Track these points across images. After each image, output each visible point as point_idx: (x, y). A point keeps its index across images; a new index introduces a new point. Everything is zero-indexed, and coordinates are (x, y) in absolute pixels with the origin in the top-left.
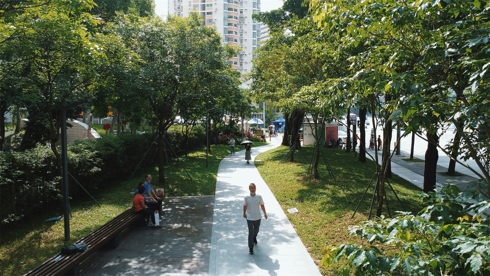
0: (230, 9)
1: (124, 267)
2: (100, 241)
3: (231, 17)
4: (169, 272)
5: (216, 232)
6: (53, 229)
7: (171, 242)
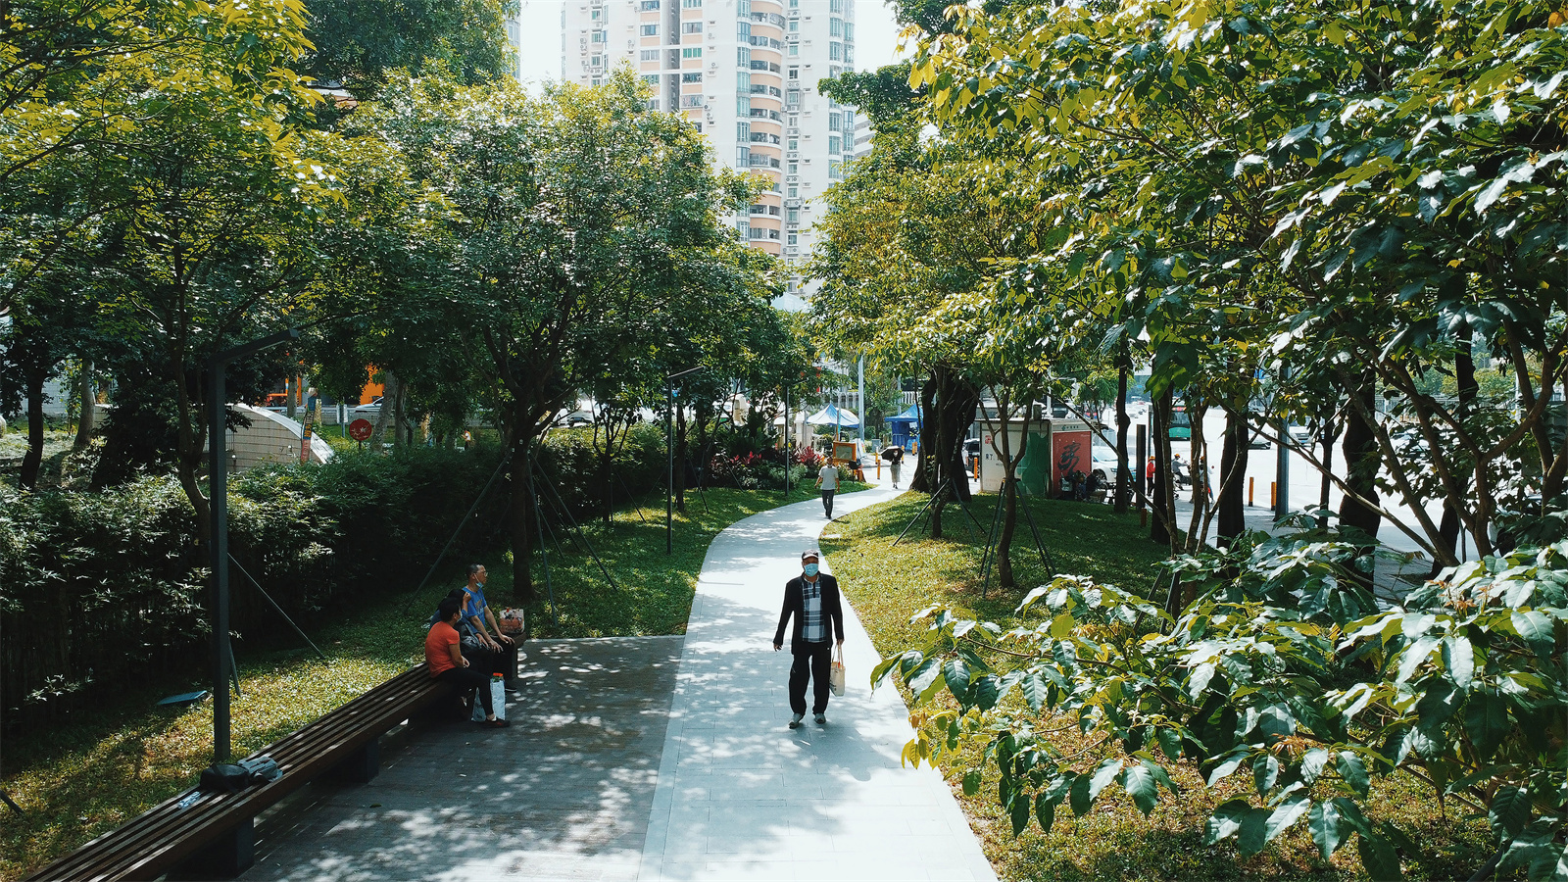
0: (756, 65)
1: (391, 832)
2: (318, 756)
3: (760, 89)
4: (522, 848)
5: (678, 738)
6: (181, 727)
7: (539, 764)
